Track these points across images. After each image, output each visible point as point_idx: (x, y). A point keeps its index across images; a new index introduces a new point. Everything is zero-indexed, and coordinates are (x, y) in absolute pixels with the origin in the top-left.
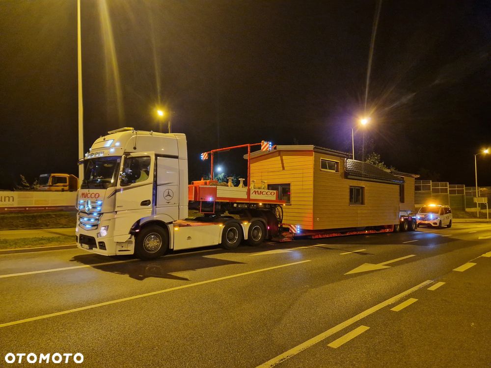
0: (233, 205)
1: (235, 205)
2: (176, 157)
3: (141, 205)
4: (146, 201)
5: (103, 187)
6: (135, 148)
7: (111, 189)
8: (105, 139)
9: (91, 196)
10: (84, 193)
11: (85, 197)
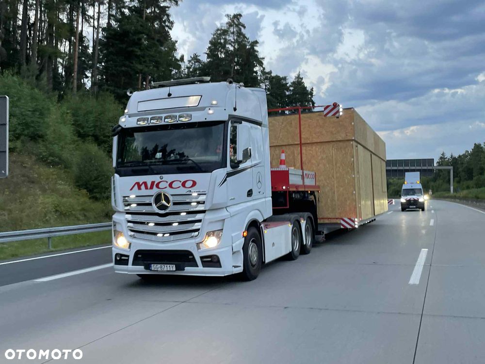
2: (260, 124)
3: (248, 196)
5: (203, 169)
6: (235, 109)
7: (220, 173)
8: (170, 95)
9: (170, 185)
10: (145, 183)
11: (152, 188)
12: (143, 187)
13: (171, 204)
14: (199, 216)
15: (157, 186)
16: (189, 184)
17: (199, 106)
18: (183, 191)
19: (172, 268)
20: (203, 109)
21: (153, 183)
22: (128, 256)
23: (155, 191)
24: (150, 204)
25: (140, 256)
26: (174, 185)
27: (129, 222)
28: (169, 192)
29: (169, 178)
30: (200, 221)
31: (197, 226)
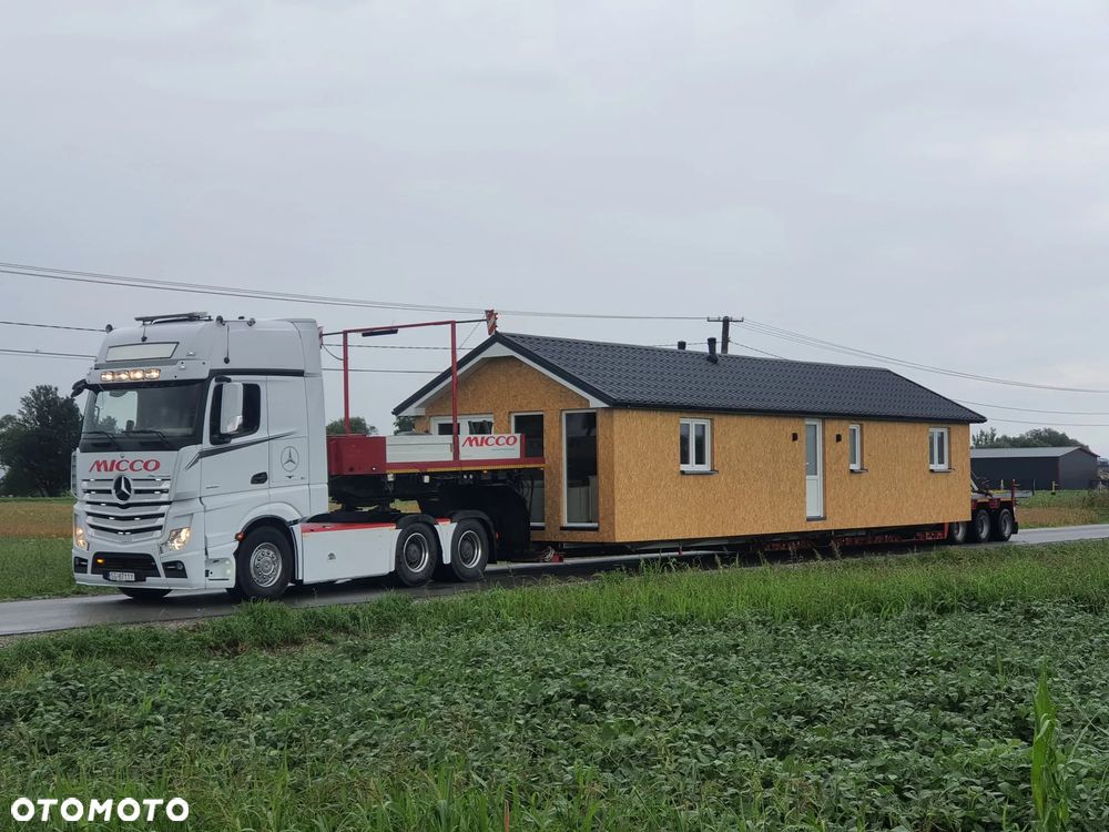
0: (422, 479)
1: (427, 479)
2: (300, 373)
3: (252, 482)
4: (260, 475)
5: (168, 446)
6: (227, 361)
7: (191, 451)
8: (144, 339)
9: (132, 467)
10: (105, 462)
11: (111, 470)
12: (102, 467)
13: (133, 492)
14: (163, 509)
15: (118, 468)
16: (152, 465)
17: (173, 358)
18: (144, 474)
19: (130, 576)
20: (174, 362)
21: (113, 462)
22: (86, 561)
23: (114, 474)
24: (109, 492)
25: (100, 561)
26: (135, 467)
27: (89, 514)
28: (130, 475)
29: (131, 456)
30: (162, 515)
31: (160, 521)
